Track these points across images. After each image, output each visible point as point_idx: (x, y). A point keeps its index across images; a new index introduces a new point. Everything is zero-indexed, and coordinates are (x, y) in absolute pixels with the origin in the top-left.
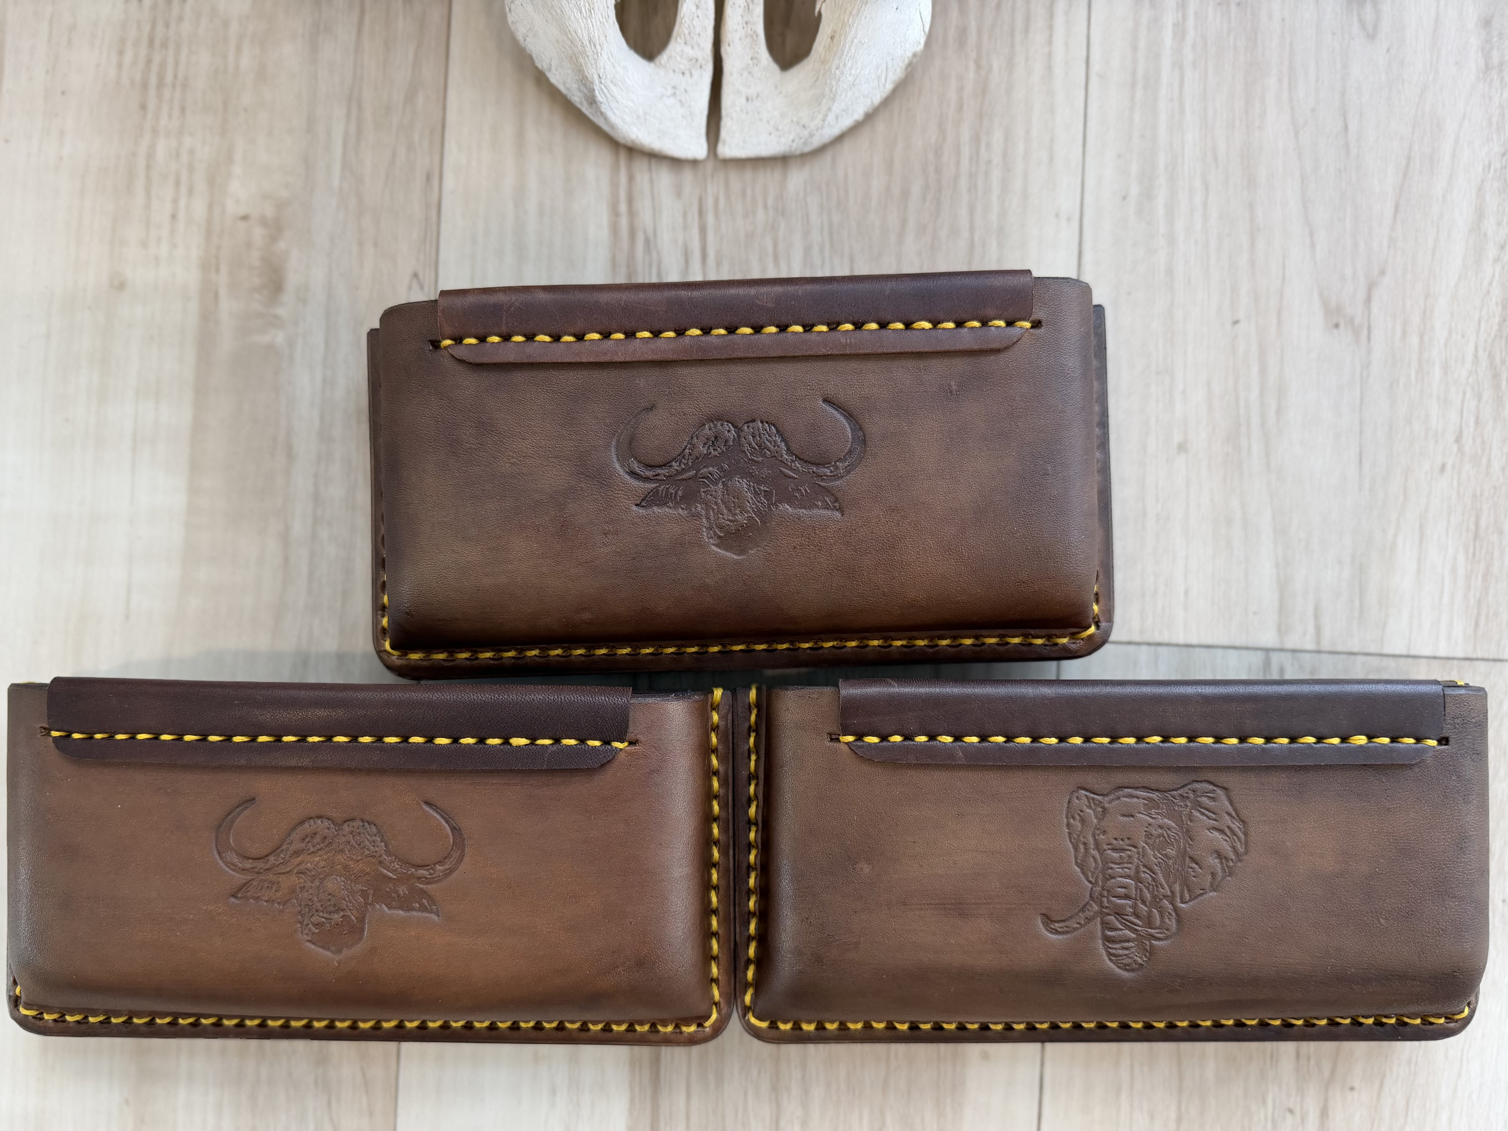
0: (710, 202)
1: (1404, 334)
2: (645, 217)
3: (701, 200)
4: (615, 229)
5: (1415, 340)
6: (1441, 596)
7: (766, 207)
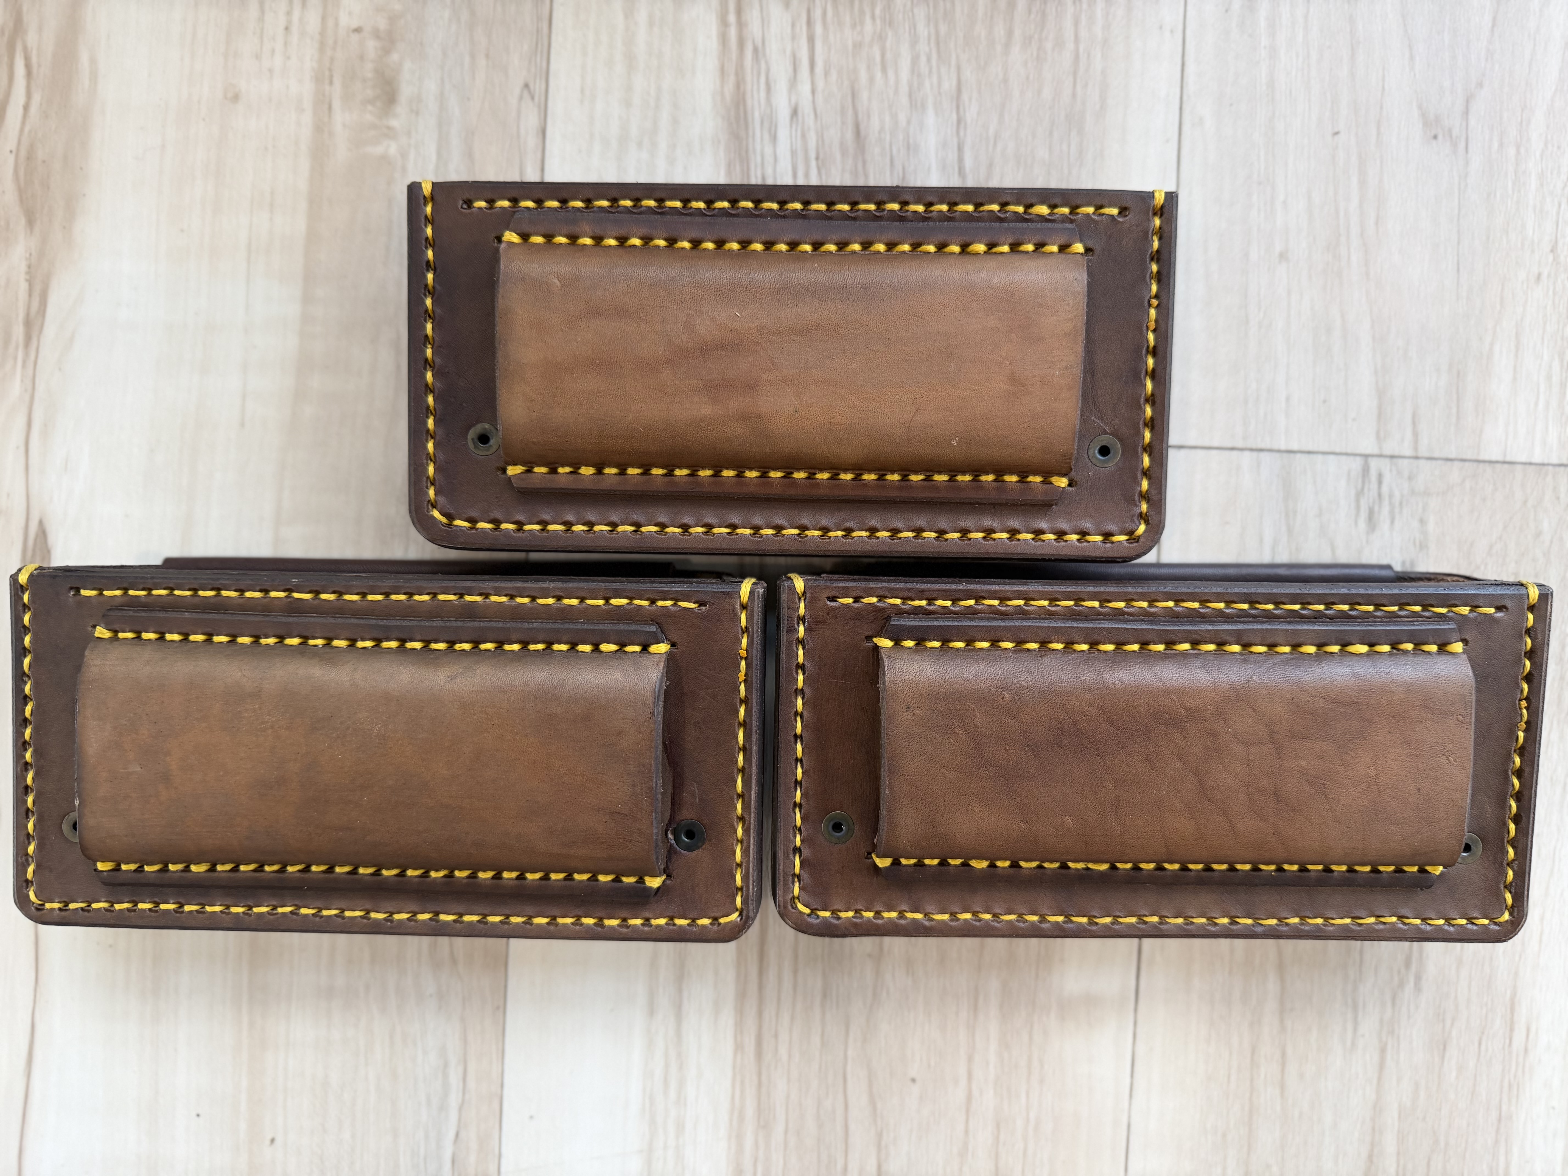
1: (1501, 145)
5: (1512, 151)
6: (1536, 404)
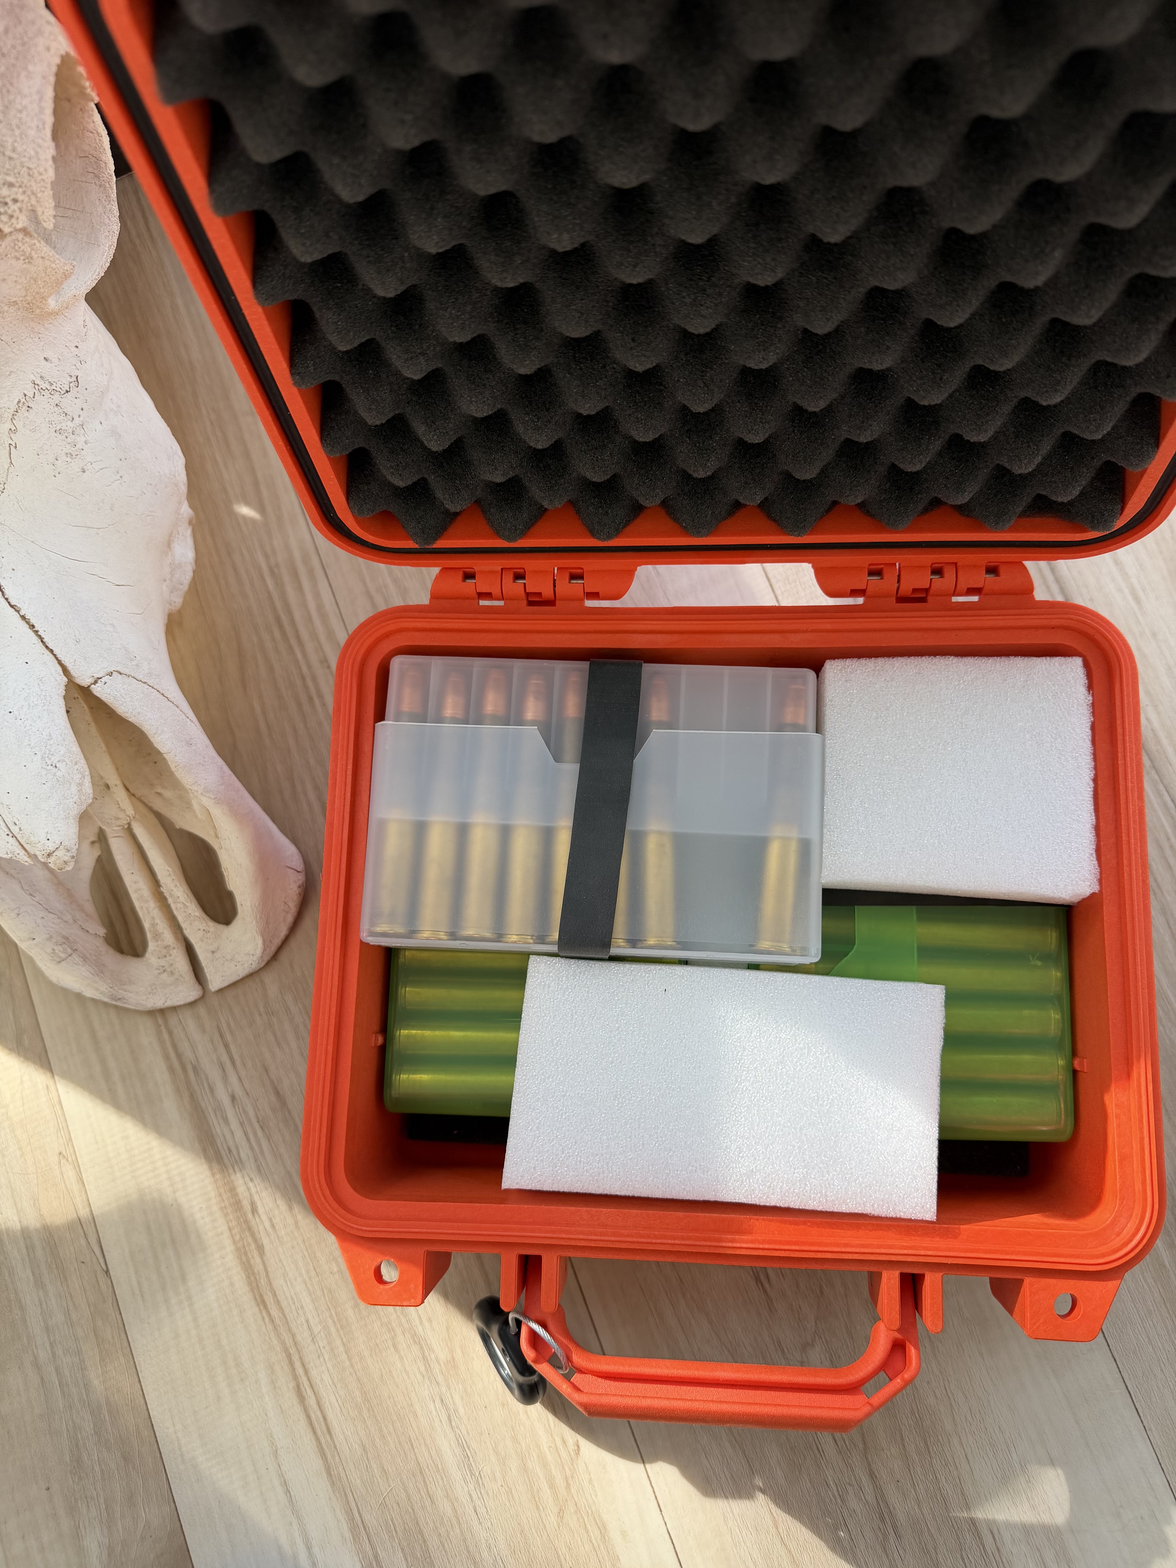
0: (224, 1026)
2: (188, 1054)
3: (218, 1027)
4: (171, 1070)
7: (260, 1014)
